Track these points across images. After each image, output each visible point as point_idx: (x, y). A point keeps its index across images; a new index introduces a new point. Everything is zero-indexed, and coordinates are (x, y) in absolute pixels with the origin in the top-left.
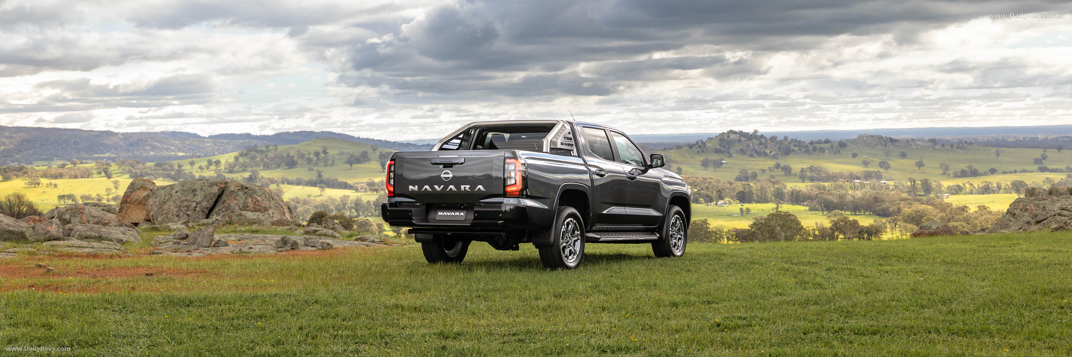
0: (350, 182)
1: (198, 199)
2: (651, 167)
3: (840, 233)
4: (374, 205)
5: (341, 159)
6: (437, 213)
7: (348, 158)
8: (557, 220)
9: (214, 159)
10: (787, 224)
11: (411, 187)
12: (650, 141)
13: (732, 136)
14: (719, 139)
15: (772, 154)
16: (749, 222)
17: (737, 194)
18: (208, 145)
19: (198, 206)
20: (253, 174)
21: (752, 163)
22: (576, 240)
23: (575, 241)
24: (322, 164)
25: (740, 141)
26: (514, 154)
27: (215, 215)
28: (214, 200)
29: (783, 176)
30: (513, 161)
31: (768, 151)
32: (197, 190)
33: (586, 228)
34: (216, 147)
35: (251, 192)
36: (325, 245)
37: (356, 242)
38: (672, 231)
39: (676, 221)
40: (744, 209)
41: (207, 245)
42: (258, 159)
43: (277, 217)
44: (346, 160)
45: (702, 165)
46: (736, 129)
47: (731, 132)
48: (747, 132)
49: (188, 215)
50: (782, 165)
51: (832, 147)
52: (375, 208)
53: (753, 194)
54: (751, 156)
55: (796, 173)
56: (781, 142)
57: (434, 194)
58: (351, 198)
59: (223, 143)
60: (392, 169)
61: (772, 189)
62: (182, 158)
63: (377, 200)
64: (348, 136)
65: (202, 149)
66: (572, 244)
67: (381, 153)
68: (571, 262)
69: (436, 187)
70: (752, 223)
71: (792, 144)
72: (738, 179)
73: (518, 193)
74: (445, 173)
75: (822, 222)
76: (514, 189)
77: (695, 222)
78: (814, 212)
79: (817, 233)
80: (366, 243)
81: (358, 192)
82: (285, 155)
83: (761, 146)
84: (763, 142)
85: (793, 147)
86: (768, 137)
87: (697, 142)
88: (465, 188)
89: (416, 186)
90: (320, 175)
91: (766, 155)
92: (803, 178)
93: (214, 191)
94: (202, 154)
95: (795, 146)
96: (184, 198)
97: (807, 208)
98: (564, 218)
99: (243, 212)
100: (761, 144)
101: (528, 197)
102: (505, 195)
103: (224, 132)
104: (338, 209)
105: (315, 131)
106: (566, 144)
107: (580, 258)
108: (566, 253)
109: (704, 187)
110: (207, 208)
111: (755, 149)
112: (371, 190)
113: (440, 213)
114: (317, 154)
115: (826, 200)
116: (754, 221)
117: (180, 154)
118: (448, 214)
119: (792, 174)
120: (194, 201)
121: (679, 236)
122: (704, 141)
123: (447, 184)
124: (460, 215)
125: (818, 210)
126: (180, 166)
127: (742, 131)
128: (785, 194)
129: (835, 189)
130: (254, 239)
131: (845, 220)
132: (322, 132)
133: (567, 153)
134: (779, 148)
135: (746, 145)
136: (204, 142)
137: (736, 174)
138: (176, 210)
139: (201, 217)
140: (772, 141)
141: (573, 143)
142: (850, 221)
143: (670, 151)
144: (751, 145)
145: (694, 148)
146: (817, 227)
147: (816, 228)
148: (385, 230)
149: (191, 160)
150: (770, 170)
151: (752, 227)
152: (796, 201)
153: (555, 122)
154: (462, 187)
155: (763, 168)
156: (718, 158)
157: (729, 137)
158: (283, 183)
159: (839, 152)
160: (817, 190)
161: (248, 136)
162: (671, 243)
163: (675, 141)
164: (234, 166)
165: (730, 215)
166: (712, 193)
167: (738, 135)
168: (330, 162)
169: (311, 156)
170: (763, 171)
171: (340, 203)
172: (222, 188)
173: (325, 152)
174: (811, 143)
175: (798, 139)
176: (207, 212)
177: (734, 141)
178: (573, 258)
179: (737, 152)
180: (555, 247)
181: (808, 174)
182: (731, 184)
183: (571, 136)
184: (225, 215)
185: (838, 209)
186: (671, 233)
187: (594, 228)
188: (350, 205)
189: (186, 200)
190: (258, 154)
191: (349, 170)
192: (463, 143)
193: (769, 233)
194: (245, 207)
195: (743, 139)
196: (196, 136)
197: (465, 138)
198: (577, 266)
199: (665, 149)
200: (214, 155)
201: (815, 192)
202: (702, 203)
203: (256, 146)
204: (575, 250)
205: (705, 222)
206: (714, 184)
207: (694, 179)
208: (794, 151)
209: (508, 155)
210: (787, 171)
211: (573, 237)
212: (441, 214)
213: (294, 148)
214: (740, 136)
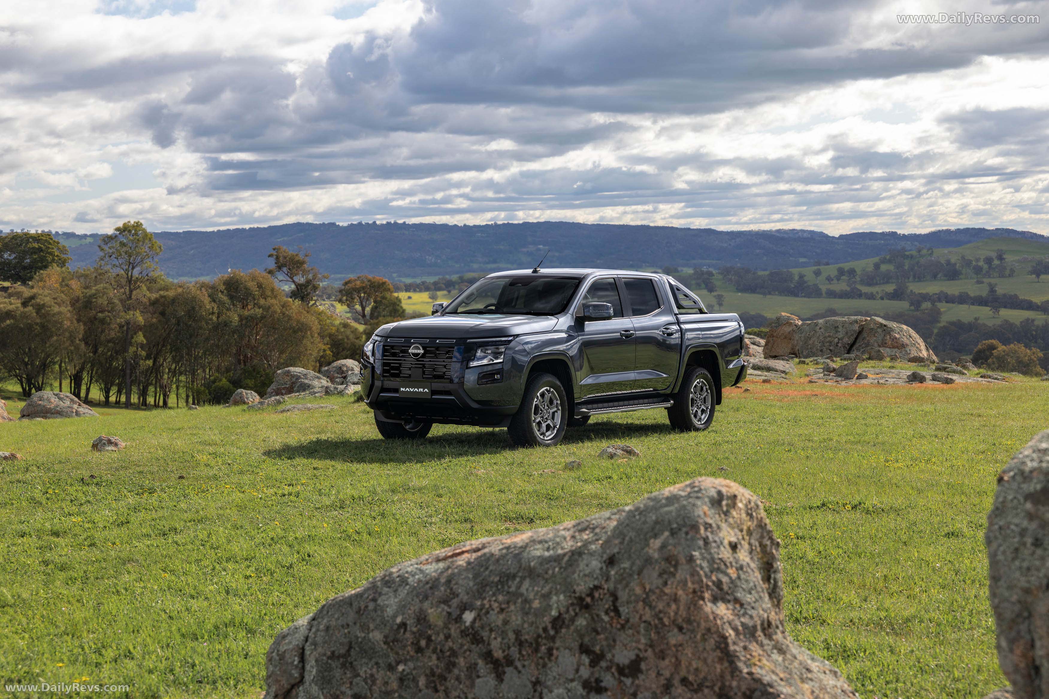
1: (840, 335)
5: (1023, 268)
7: (1033, 267)
9: (847, 266)
18: (839, 248)
19: (840, 341)
20: (899, 288)
24: (996, 275)
27: (856, 351)
28: (854, 336)
32: (839, 327)
34: (850, 251)
35: (889, 329)
36: (948, 380)
37: (980, 379)
41: (852, 377)
42: (907, 267)
43: (913, 354)
44: (1031, 270)
59: (859, 245)
62: (803, 265)
64: (1034, 234)
65: (831, 252)
80: (989, 380)
82: (943, 262)
90: (992, 291)
93: (854, 329)
94: (831, 261)
96: (827, 335)
99: (881, 349)
103: (861, 230)
105: (987, 228)
110: (848, 344)
114: (989, 261)
117: (802, 260)
120: (836, 337)
126: (801, 276)
130: (891, 374)
132: (998, 230)
136: (832, 244)
138: (819, 345)
139: (843, 352)
149: (815, 268)
158: (940, 300)
161: (893, 235)
164: (874, 277)
168: (1007, 273)
169: (981, 263)
171: (1021, 329)
172: (861, 328)
173: (1000, 258)
176: (848, 347)
184: (864, 351)
190: (906, 261)
194: (885, 343)
200: (847, 261)
203: (904, 249)
213: (956, 253)
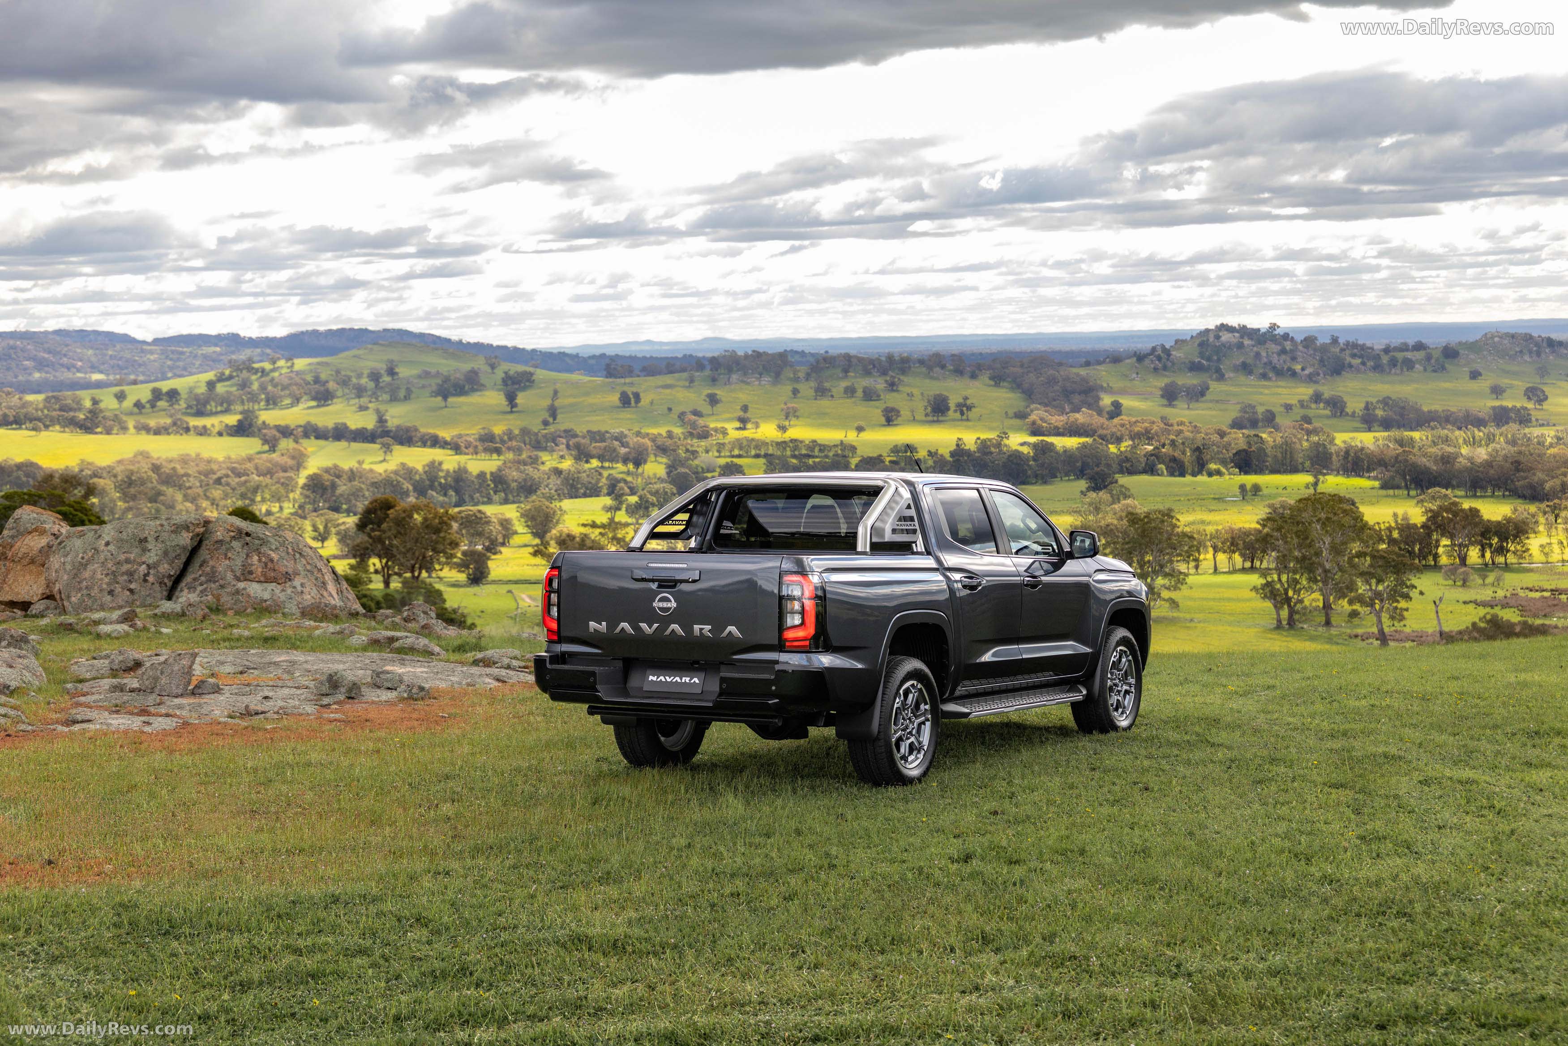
0: (446, 434)
1: (152, 557)
2: (1070, 556)
3: (1443, 535)
4: (493, 481)
5: (424, 387)
6: (645, 677)
7: (438, 385)
8: (885, 687)
9: (165, 386)
10: (1336, 518)
11: (593, 625)
12: (1057, 347)
13: (1226, 337)
14: (1198, 342)
15: (1307, 372)
16: (1257, 511)
17: (1235, 455)
18: (152, 357)
19: (152, 571)
20: (246, 418)
21: (1266, 391)
22: (923, 723)
23: (920, 725)
24: (386, 397)
25: (1240, 346)
26: (800, 563)
27: (186, 591)
28: (184, 559)
29: (1328, 417)
30: (795, 578)
31: (1298, 367)
32: (149, 539)
33: (942, 694)
34: (169, 363)
35: (257, 542)
36: (414, 691)
37: (475, 670)
38: (1111, 679)
39: (1120, 657)
40: (1248, 487)
41: (180, 691)
42: (255, 386)
43: (310, 596)
44: (434, 388)
45: (1162, 396)
46: (1233, 321)
47: (1223, 327)
48: (1255, 326)
49: (131, 591)
50: (1326, 395)
51: (1429, 358)
52: (496, 486)
53: (1266, 455)
54: (1264, 376)
55: (1354, 412)
56: (1324, 349)
57: (640, 640)
58: (445, 467)
59: (182, 353)
60: (555, 585)
61: (1305, 444)
62: (99, 385)
63: (500, 470)
64: (439, 338)
65: (140, 365)
66: (914, 732)
67: (506, 373)
68: (913, 767)
69: (644, 626)
70: (1264, 516)
71: (1347, 352)
72: (1237, 424)
73: (807, 643)
74: (661, 600)
75: (1406, 513)
76: (801, 634)
77: (1157, 655)
78: (1391, 492)
79: (1395, 534)
80: (494, 671)
81: (461, 454)
82: (309, 378)
83: (1283, 357)
84: (1288, 348)
85: (1348, 359)
86: (1299, 338)
87: (1154, 349)
88: (701, 629)
89: (604, 623)
90: (381, 421)
91: (1294, 374)
92: (1368, 422)
93: (182, 543)
94: (141, 378)
95: (1354, 356)
96: (122, 557)
97: (1377, 484)
98: (898, 683)
99: (241, 585)
100: (1283, 351)
101: (829, 648)
102: (781, 647)
103: (185, 331)
104: (421, 490)
105: (370, 328)
106: (902, 531)
107: (929, 756)
108: (902, 750)
109: (1167, 442)
110: (170, 576)
111: (1271, 363)
112: (486, 450)
113: (651, 678)
114: (375, 377)
115: (1414, 466)
116: (1268, 510)
117: (96, 377)
118: (669, 680)
119: (1347, 414)
120: (144, 563)
121: (1125, 687)
122: (1167, 347)
123: (665, 622)
124: (691, 681)
125: (1398, 487)
126: (95, 402)
127: (1244, 327)
128: (1331, 454)
129: (1434, 443)
130: (271, 669)
131: (1454, 509)
132: (385, 330)
133: (905, 548)
134: (1322, 361)
135: (1252, 354)
136: (143, 351)
137: (1233, 413)
138: (106, 580)
139: (159, 595)
140: (1306, 347)
141: (917, 527)
142: (1463, 510)
143: (1098, 367)
144: (1264, 354)
145: (1147, 362)
146: (1396, 522)
147: (1393, 525)
148: (516, 533)
149: (117, 389)
150: (1302, 406)
151: (1264, 522)
152: (1353, 470)
153: (880, 483)
154: (697, 627)
155: (1289, 402)
156: (1195, 381)
157: (1218, 337)
158: (306, 435)
159: (1443, 368)
160: (1397, 446)
161: (233, 340)
162: (1110, 702)
163: (1108, 346)
164: (206, 402)
165: (1220, 500)
166: (1184, 453)
167: (1237, 335)
168: (402, 393)
169: (364, 381)
170: (1288, 407)
171: (424, 477)
172: (198, 535)
173: (391, 372)
174: (1387, 350)
175: (1360, 342)
176: (169, 584)
177: (1228, 347)
178: (917, 758)
179: (1236, 369)
180: (882, 743)
181: (1380, 413)
182: (1222, 434)
183: (912, 512)
184: (205, 590)
185: (1439, 485)
186: (1109, 683)
187: (957, 693)
188: (443, 481)
189: (127, 561)
190: (254, 377)
191: (442, 408)
192: (695, 519)
193: (1298, 537)
194: (247, 574)
195: (1247, 342)
196: (126, 339)
197: (698, 508)
198: (925, 774)
199: (1088, 364)
200: (165, 378)
201: (1394, 449)
202: (1162, 475)
203: (250, 360)
204: (920, 743)
205: (1168, 514)
206: (1188, 434)
207: (1147, 425)
208: (1350, 366)
209: (787, 565)
210: (1337, 407)
211: (917, 717)
212: (654, 678)
213: (327, 364)
214: (1242, 337)
